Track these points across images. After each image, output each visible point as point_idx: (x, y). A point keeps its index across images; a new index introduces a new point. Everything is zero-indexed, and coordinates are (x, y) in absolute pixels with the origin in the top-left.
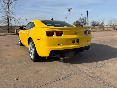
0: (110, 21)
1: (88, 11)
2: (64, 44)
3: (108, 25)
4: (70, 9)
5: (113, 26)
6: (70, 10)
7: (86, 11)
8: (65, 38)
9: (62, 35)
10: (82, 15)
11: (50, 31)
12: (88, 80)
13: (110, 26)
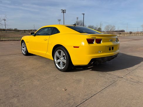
0: (107, 26)
1: (84, 14)
2: (104, 52)
3: (105, 31)
4: (63, 10)
5: (110, 32)
6: (64, 12)
7: (82, 14)
8: (104, 46)
9: (101, 42)
10: (77, 18)
11: (91, 38)
12: (132, 84)
13: (107, 32)
